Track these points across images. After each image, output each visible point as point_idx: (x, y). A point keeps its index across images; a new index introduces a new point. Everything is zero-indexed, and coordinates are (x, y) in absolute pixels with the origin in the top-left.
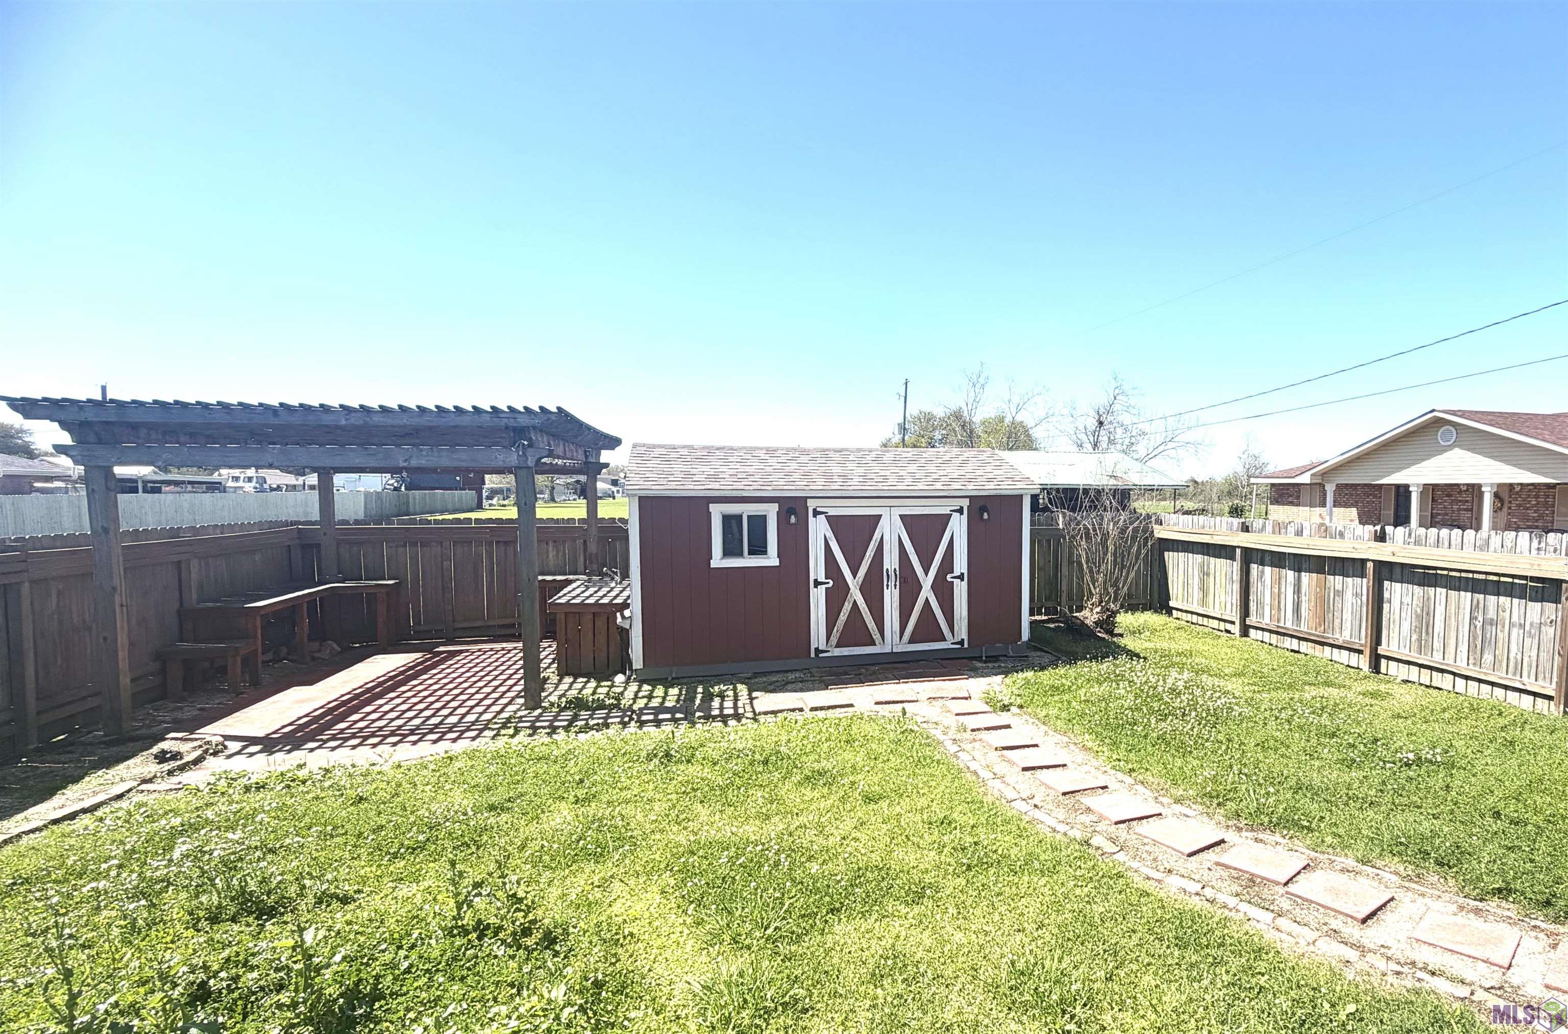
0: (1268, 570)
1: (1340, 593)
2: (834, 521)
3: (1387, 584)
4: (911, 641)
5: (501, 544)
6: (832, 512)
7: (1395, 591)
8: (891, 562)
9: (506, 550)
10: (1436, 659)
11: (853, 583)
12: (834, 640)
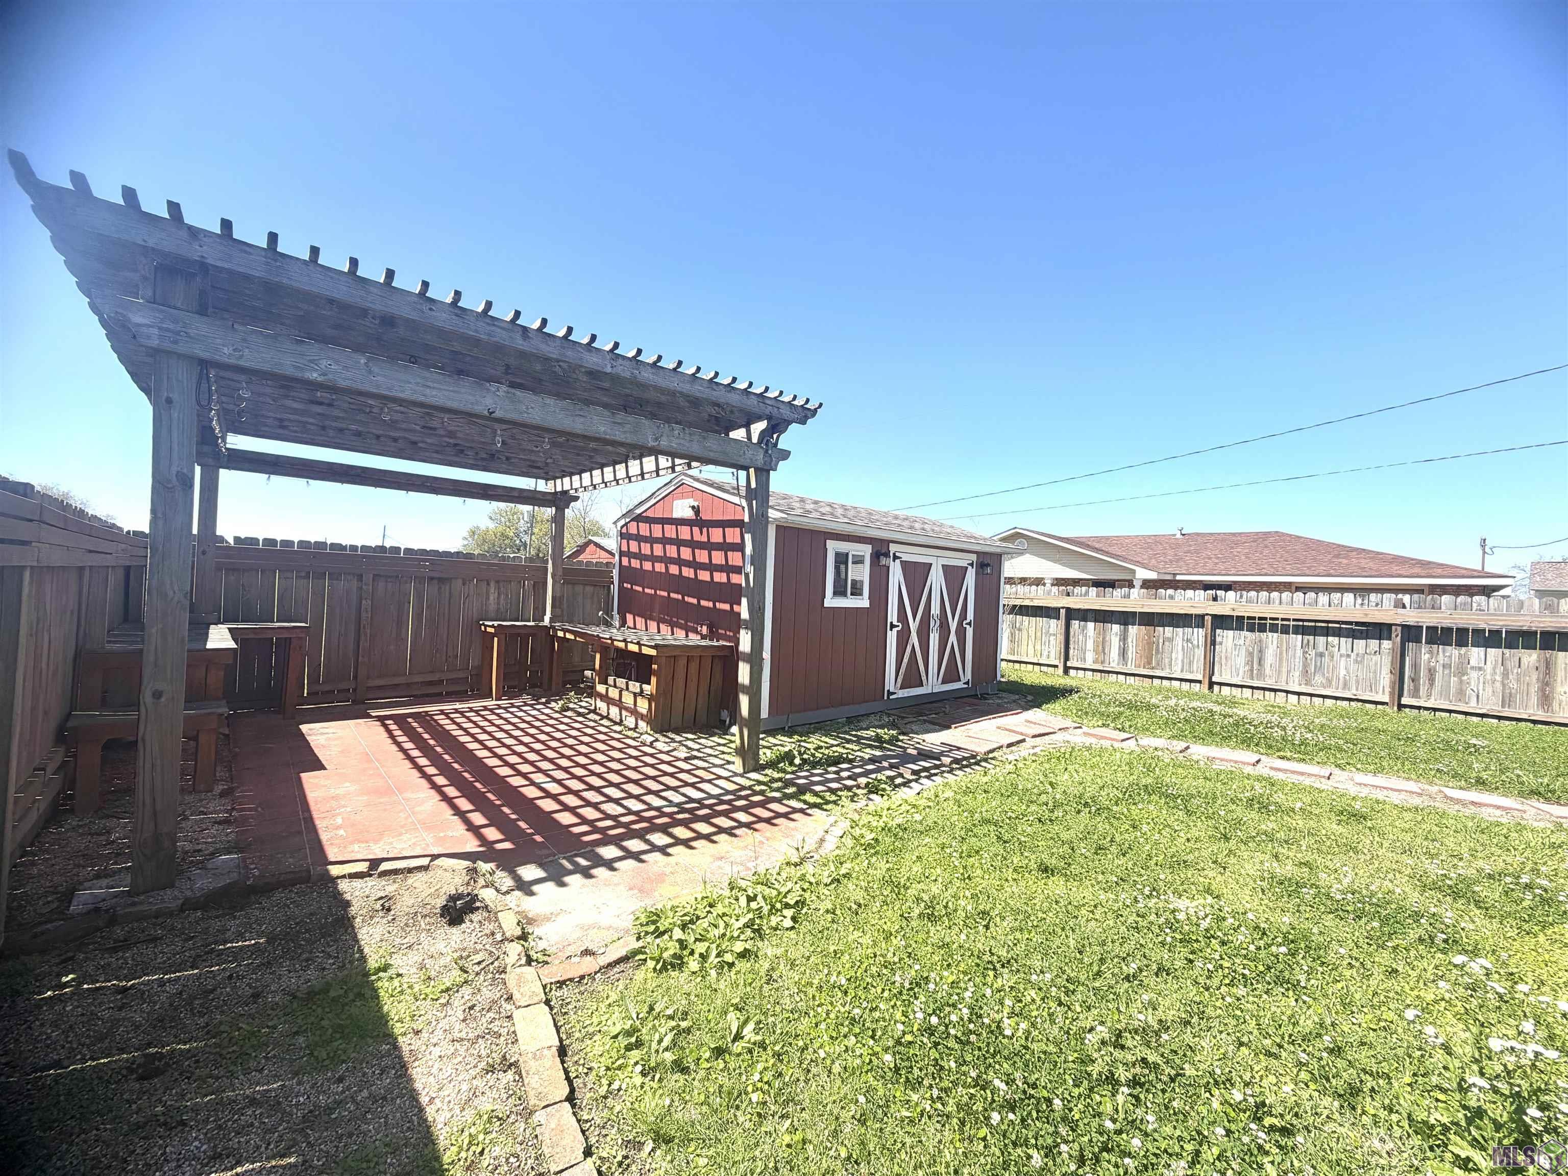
0: (1091, 625)
1: (1171, 640)
2: (905, 565)
3: (1218, 631)
4: (944, 682)
5: (436, 582)
6: (905, 558)
7: (1226, 637)
8: (935, 610)
9: (440, 588)
10: (1269, 683)
11: (914, 626)
12: (899, 685)
